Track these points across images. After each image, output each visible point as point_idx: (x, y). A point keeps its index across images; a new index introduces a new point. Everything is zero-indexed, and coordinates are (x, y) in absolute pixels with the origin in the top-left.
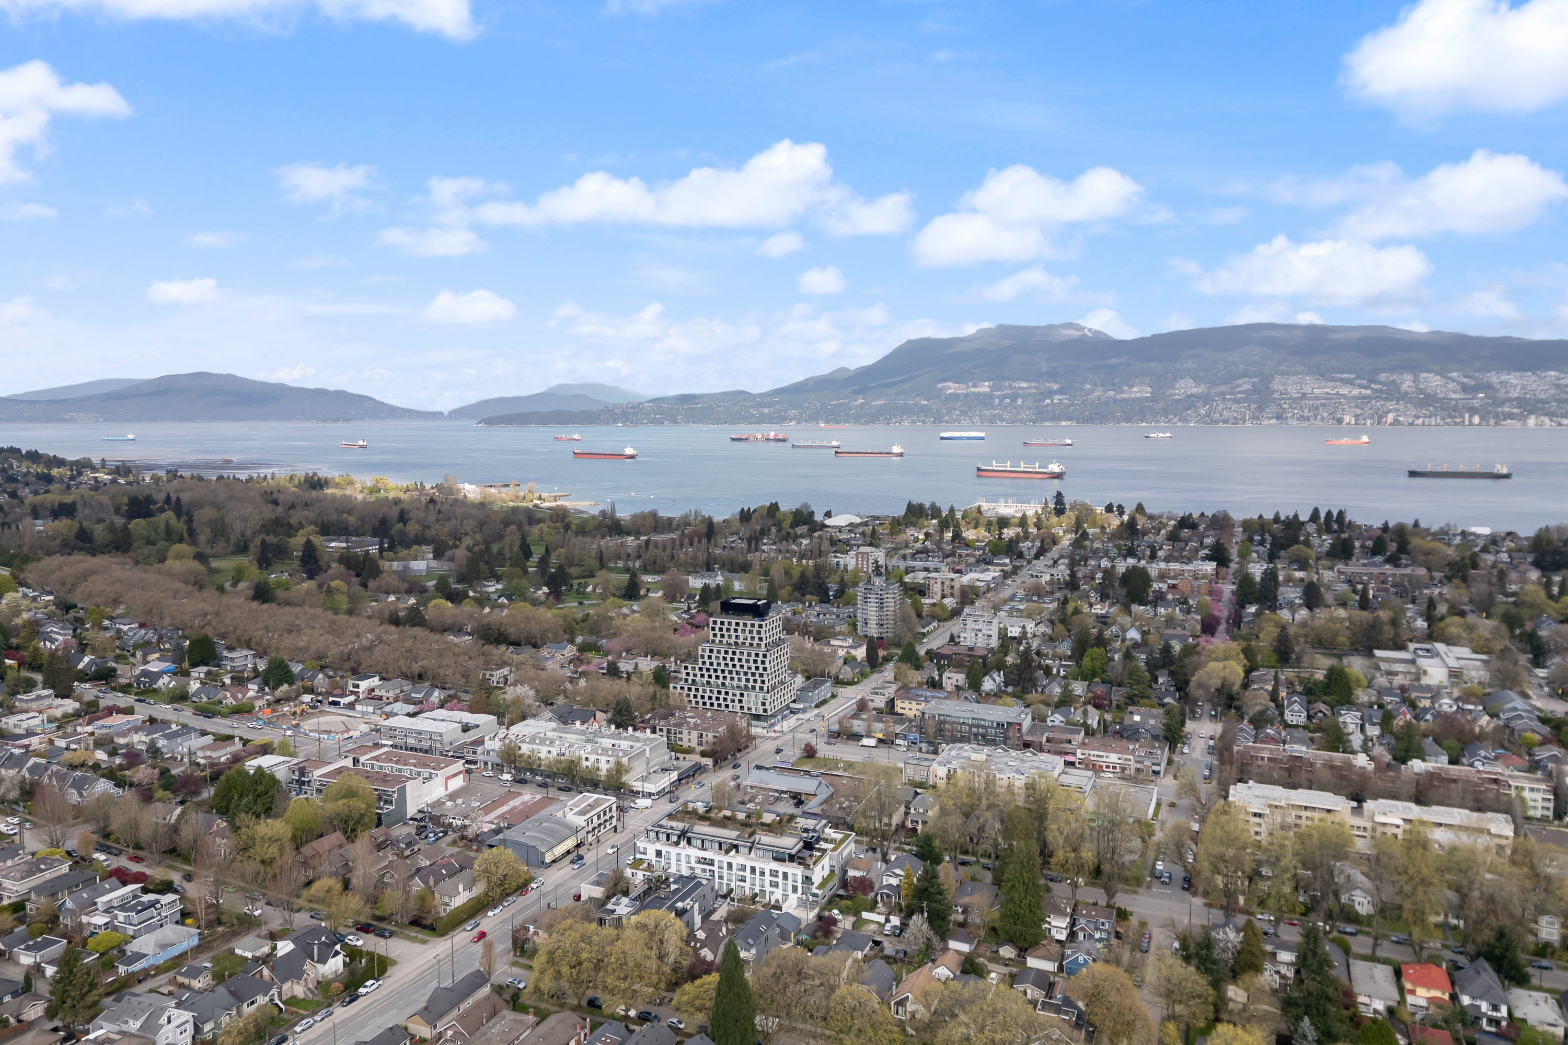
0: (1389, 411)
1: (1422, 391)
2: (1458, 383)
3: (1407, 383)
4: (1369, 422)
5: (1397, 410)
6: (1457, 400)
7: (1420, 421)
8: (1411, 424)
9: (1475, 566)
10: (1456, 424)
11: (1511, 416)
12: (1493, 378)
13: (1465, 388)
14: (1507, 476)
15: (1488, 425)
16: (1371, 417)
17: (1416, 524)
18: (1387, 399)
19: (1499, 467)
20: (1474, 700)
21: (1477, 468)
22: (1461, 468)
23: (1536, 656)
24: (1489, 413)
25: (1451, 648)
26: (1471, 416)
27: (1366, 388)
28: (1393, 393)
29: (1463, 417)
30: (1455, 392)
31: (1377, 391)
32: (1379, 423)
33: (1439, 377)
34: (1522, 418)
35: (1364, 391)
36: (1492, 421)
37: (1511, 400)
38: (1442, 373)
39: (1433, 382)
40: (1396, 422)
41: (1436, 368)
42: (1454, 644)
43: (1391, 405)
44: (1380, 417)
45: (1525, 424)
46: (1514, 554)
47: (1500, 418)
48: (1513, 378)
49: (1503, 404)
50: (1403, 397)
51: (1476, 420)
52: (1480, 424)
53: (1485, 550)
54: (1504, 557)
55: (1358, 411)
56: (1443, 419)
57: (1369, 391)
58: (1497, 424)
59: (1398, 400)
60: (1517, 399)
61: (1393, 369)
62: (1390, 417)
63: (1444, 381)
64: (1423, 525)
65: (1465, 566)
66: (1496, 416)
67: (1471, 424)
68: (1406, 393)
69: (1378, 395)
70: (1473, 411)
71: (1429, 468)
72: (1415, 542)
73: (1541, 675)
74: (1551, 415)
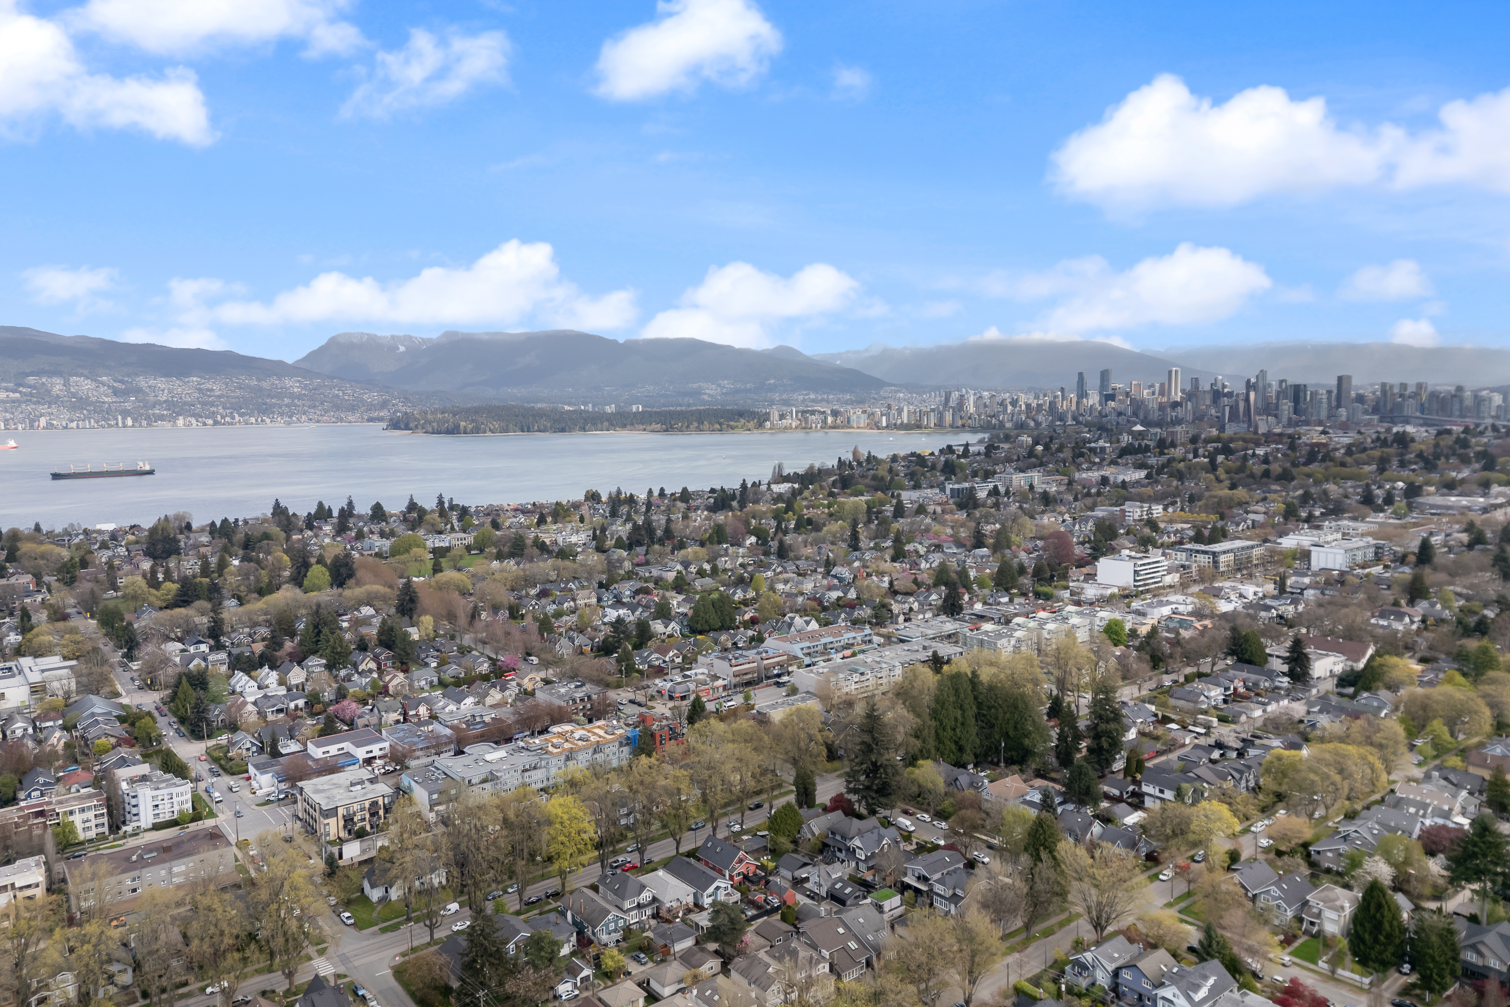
0: (42, 415)
1: (74, 395)
2: (109, 386)
3: (57, 386)
4: (20, 427)
5: (51, 414)
6: (109, 403)
7: (74, 425)
8: (66, 428)
9: (84, 564)
10: (110, 426)
11: (162, 418)
12: (142, 382)
13: (116, 392)
14: (151, 472)
15: (141, 426)
16: (22, 421)
17: (38, 528)
18: (38, 403)
19: (141, 464)
20: (53, 714)
21: (121, 467)
22: (105, 468)
23: (130, 649)
24: (141, 415)
25: (39, 660)
26: (124, 419)
27: (14, 391)
28: (44, 397)
29: (117, 419)
30: (107, 396)
31: (26, 394)
32: (32, 427)
33: (89, 381)
34: (172, 419)
35: (11, 395)
36: (144, 423)
37: (160, 403)
38: (92, 376)
39: (84, 386)
40: (50, 426)
41: (86, 372)
42: (41, 656)
43: (43, 409)
44: (32, 422)
45: (175, 424)
46: (131, 547)
47: (152, 420)
48: (161, 383)
49: (154, 406)
50: (55, 400)
51: (129, 422)
52: (133, 426)
53: (104, 546)
54: (122, 551)
55: (8, 416)
56: (97, 422)
57: (18, 395)
58: (149, 425)
59: (50, 404)
60: (165, 401)
61: (39, 373)
62: (43, 421)
63: (94, 385)
64: (45, 528)
65: (73, 566)
66: (148, 418)
67: (125, 426)
68: (58, 396)
69: (28, 399)
70: (125, 413)
71: (73, 469)
72: (25, 547)
73: (135, 668)
74: (197, 416)
